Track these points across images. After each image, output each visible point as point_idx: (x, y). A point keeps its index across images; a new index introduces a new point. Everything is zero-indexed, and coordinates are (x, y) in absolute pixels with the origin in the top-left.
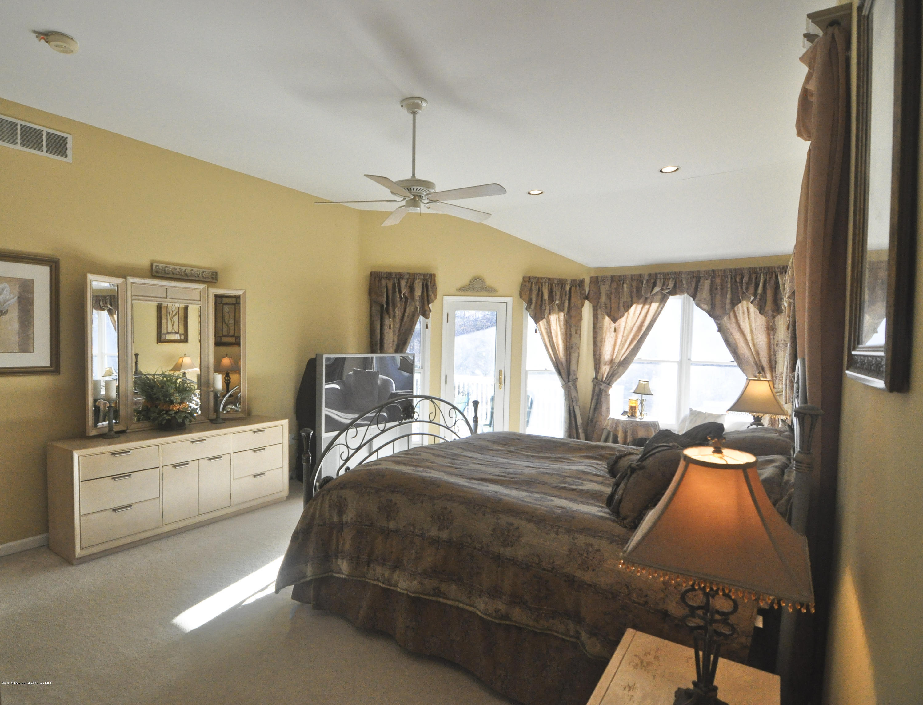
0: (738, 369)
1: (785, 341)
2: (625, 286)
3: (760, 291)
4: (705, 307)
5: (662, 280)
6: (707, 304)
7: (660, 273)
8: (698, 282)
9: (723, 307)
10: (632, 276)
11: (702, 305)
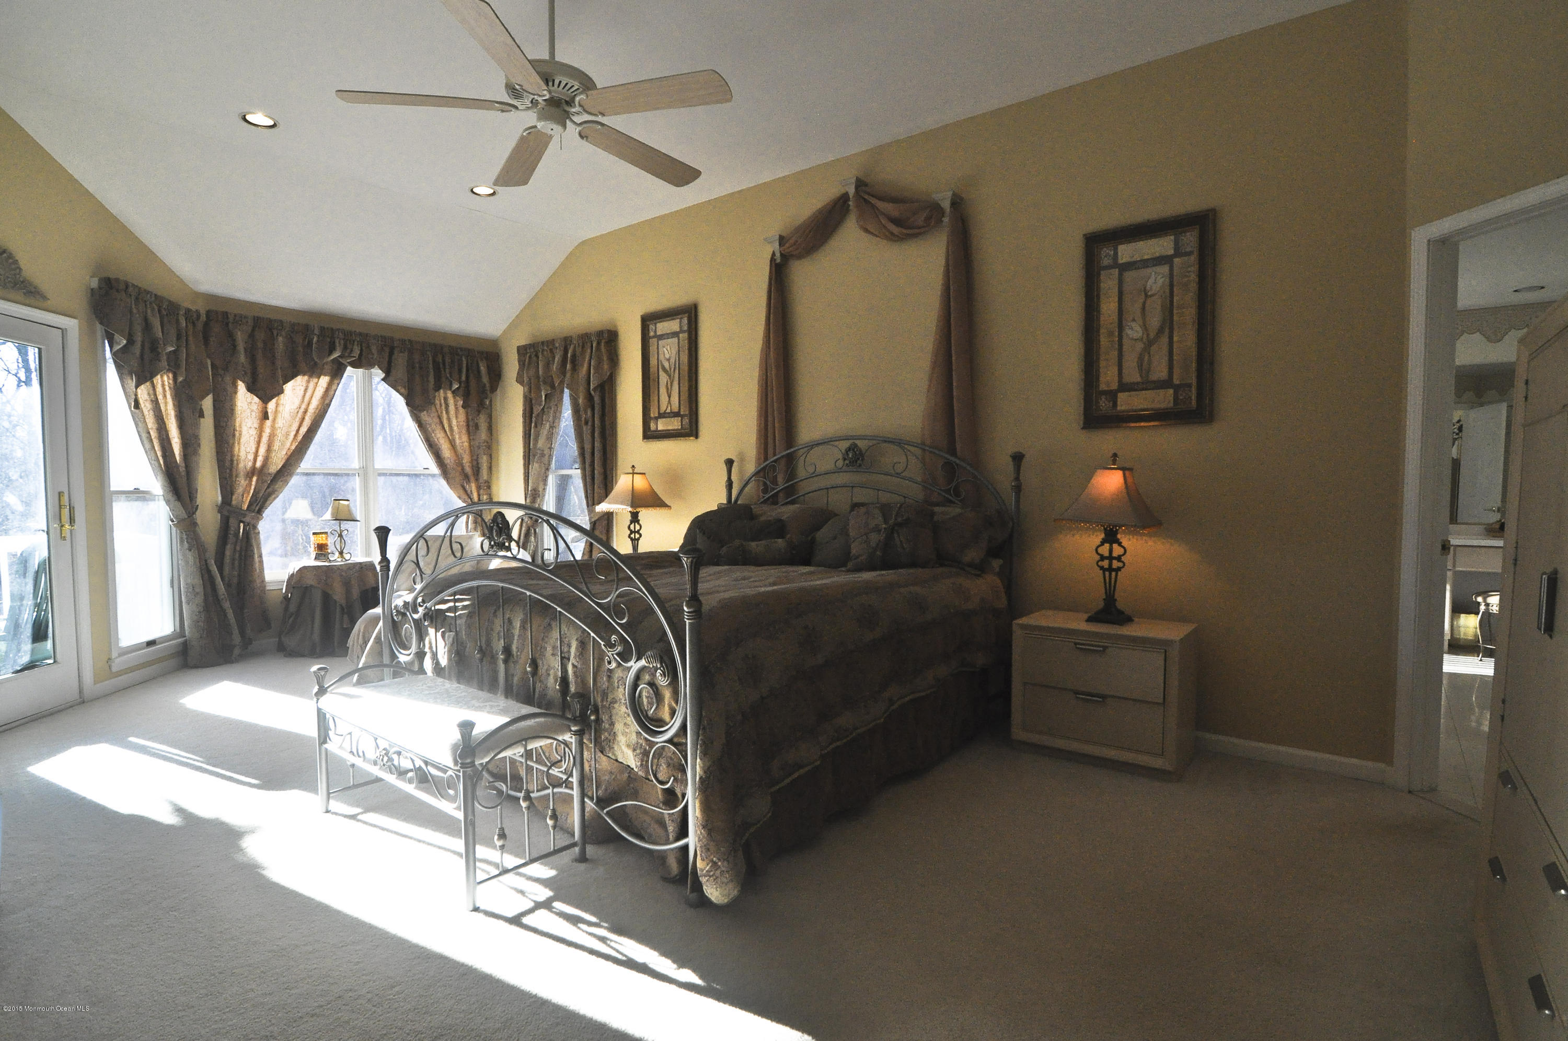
0: (443, 482)
1: (487, 442)
2: (280, 339)
3: (464, 378)
4: (403, 390)
5: (342, 342)
6: (405, 387)
7: (338, 330)
8: (391, 354)
9: (425, 391)
10: (293, 325)
11: (400, 388)
